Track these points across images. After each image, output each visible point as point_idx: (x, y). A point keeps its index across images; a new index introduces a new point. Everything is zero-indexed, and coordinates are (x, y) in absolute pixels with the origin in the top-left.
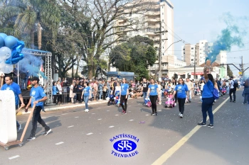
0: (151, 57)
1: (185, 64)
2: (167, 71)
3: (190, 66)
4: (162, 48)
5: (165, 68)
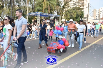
0: (82, 15)
1: (93, 18)
2: (86, 21)
3: (96, 19)
4: (84, 11)
5: (85, 19)
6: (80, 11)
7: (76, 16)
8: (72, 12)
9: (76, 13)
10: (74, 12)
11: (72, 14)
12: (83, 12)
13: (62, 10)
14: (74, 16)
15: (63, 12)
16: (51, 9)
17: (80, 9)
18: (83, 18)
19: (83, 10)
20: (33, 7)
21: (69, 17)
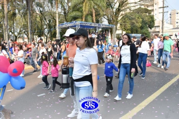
3: (177, 28)
4: (155, 15)
5: (157, 30)
6: (148, 14)
7: (141, 24)
8: (133, 17)
9: (141, 20)
10: (138, 18)
11: (134, 21)
12: (153, 16)
13: (116, 14)
14: (137, 25)
15: (117, 19)
16: (98, 15)
17: (147, 11)
18: (153, 27)
19: (152, 14)
20: (65, 13)
21: (129, 26)
